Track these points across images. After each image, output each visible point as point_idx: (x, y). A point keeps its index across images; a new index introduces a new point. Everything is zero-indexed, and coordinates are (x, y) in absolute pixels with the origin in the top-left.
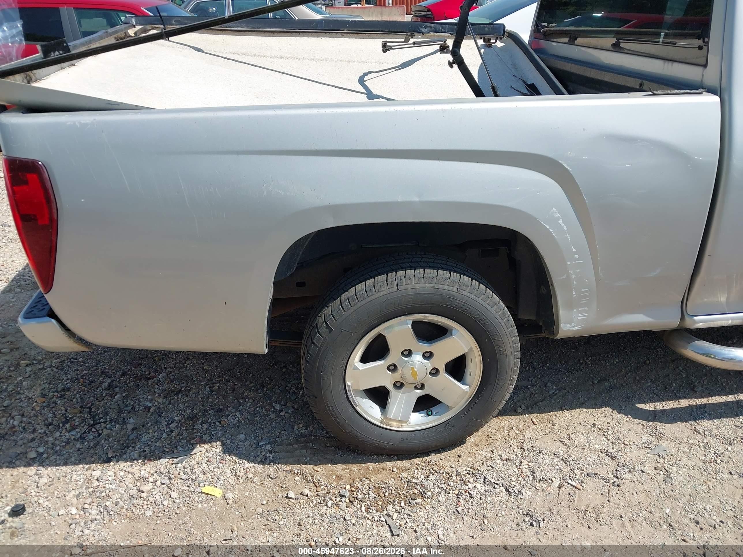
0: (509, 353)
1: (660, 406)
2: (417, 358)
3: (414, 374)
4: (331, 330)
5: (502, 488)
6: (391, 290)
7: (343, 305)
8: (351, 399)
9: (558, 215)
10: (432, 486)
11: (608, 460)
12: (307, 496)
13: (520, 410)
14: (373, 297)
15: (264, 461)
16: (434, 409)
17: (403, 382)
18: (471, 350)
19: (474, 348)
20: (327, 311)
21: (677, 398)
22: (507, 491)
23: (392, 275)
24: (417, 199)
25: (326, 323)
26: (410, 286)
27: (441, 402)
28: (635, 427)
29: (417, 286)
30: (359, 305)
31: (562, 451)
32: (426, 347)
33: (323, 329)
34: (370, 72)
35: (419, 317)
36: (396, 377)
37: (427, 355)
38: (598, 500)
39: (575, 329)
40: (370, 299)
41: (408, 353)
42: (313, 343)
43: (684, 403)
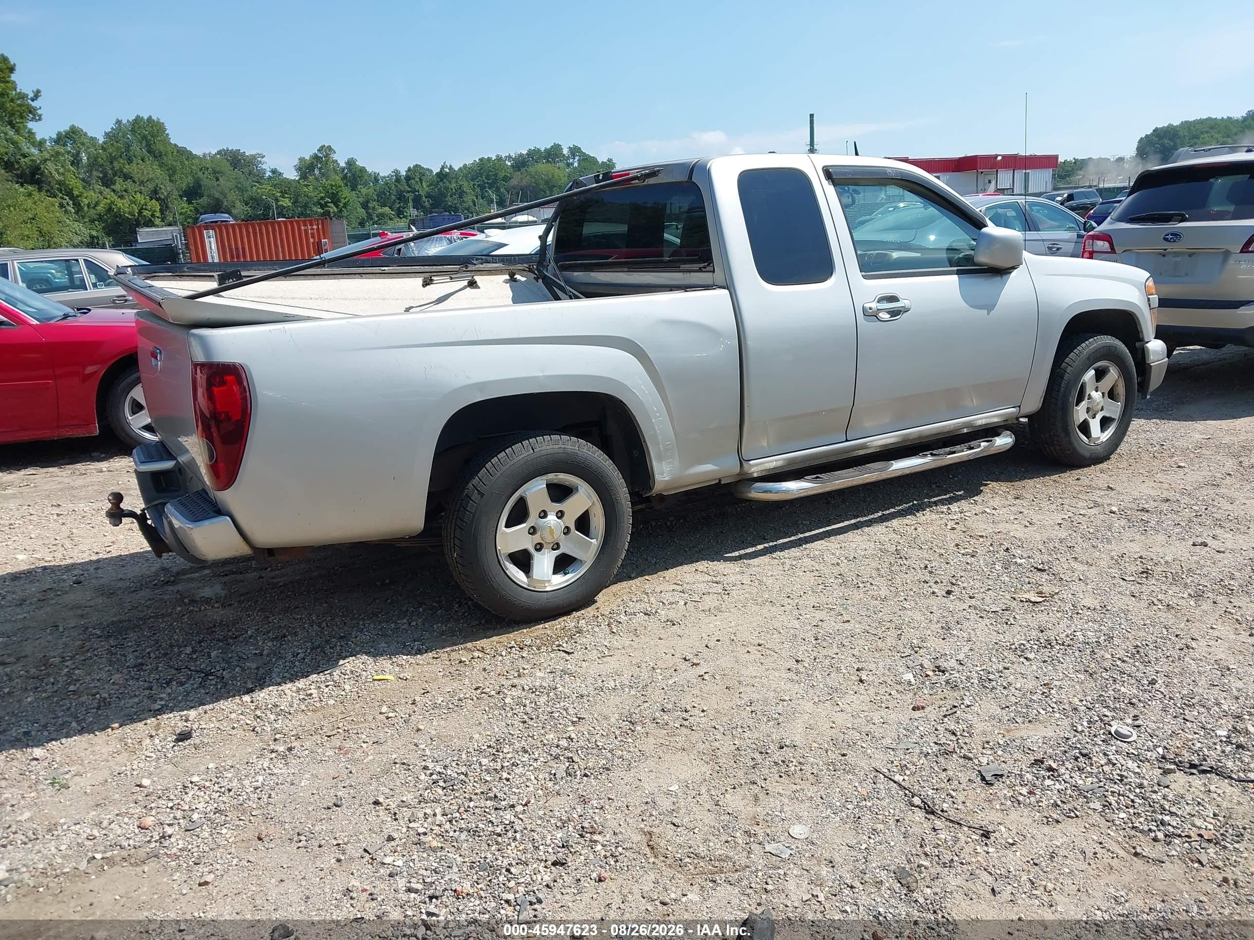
0: (623, 502)
1: (742, 552)
2: (552, 518)
3: (551, 531)
4: (482, 495)
5: (641, 614)
6: (527, 454)
7: (490, 471)
8: (502, 562)
9: (640, 382)
10: (584, 626)
11: (715, 585)
12: (478, 657)
13: (633, 576)
14: (514, 461)
15: (420, 652)
16: (570, 569)
17: (542, 542)
18: (593, 504)
19: (596, 502)
20: (475, 481)
21: (755, 546)
22: (645, 614)
23: (525, 443)
24: (541, 375)
25: (477, 490)
26: (542, 448)
27: (576, 559)
28: (728, 565)
29: (548, 447)
30: (504, 468)
31: (679, 588)
32: (558, 506)
33: (475, 496)
34: (412, 307)
35: (551, 476)
36: (537, 538)
37: (559, 515)
38: (717, 603)
39: (666, 479)
40: (512, 463)
41: (544, 514)
42: (467, 510)
43: (760, 547)
